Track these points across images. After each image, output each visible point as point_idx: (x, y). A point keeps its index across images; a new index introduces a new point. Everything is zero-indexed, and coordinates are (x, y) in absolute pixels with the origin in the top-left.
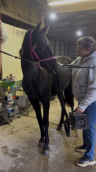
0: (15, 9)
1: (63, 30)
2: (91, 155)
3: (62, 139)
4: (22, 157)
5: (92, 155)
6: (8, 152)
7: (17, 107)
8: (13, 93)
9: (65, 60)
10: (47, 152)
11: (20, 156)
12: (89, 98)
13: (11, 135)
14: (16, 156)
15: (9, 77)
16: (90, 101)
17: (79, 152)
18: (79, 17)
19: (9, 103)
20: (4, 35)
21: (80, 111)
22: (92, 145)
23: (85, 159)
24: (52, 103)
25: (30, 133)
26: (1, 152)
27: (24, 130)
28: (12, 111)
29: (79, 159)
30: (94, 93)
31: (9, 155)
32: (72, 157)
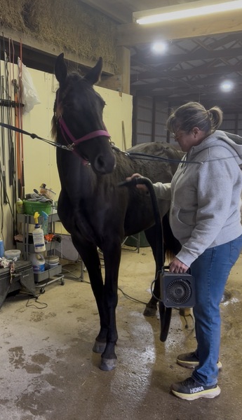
0: (58, 35)
1: (187, 78)
2: (208, 373)
3: (153, 337)
4: (52, 372)
5: (211, 372)
6: (23, 360)
7: (57, 260)
8: (46, 227)
9: (161, 152)
10: (110, 364)
11: (47, 370)
12: (199, 237)
13: (37, 324)
14: (39, 370)
15: (39, 190)
16: (202, 244)
17: (186, 367)
18: (228, 46)
19: (36, 251)
20: (27, 95)
21: (179, 266)
22: (211, 349)
23: (194, 381)
24: (145, 253)
25: (79, 319)
26: (8, 359)
27: (69, 312)
28: (46, 270)
29: (181, 383)
30: (209, 227)
31: (24, 367)
32: (168, 378)
